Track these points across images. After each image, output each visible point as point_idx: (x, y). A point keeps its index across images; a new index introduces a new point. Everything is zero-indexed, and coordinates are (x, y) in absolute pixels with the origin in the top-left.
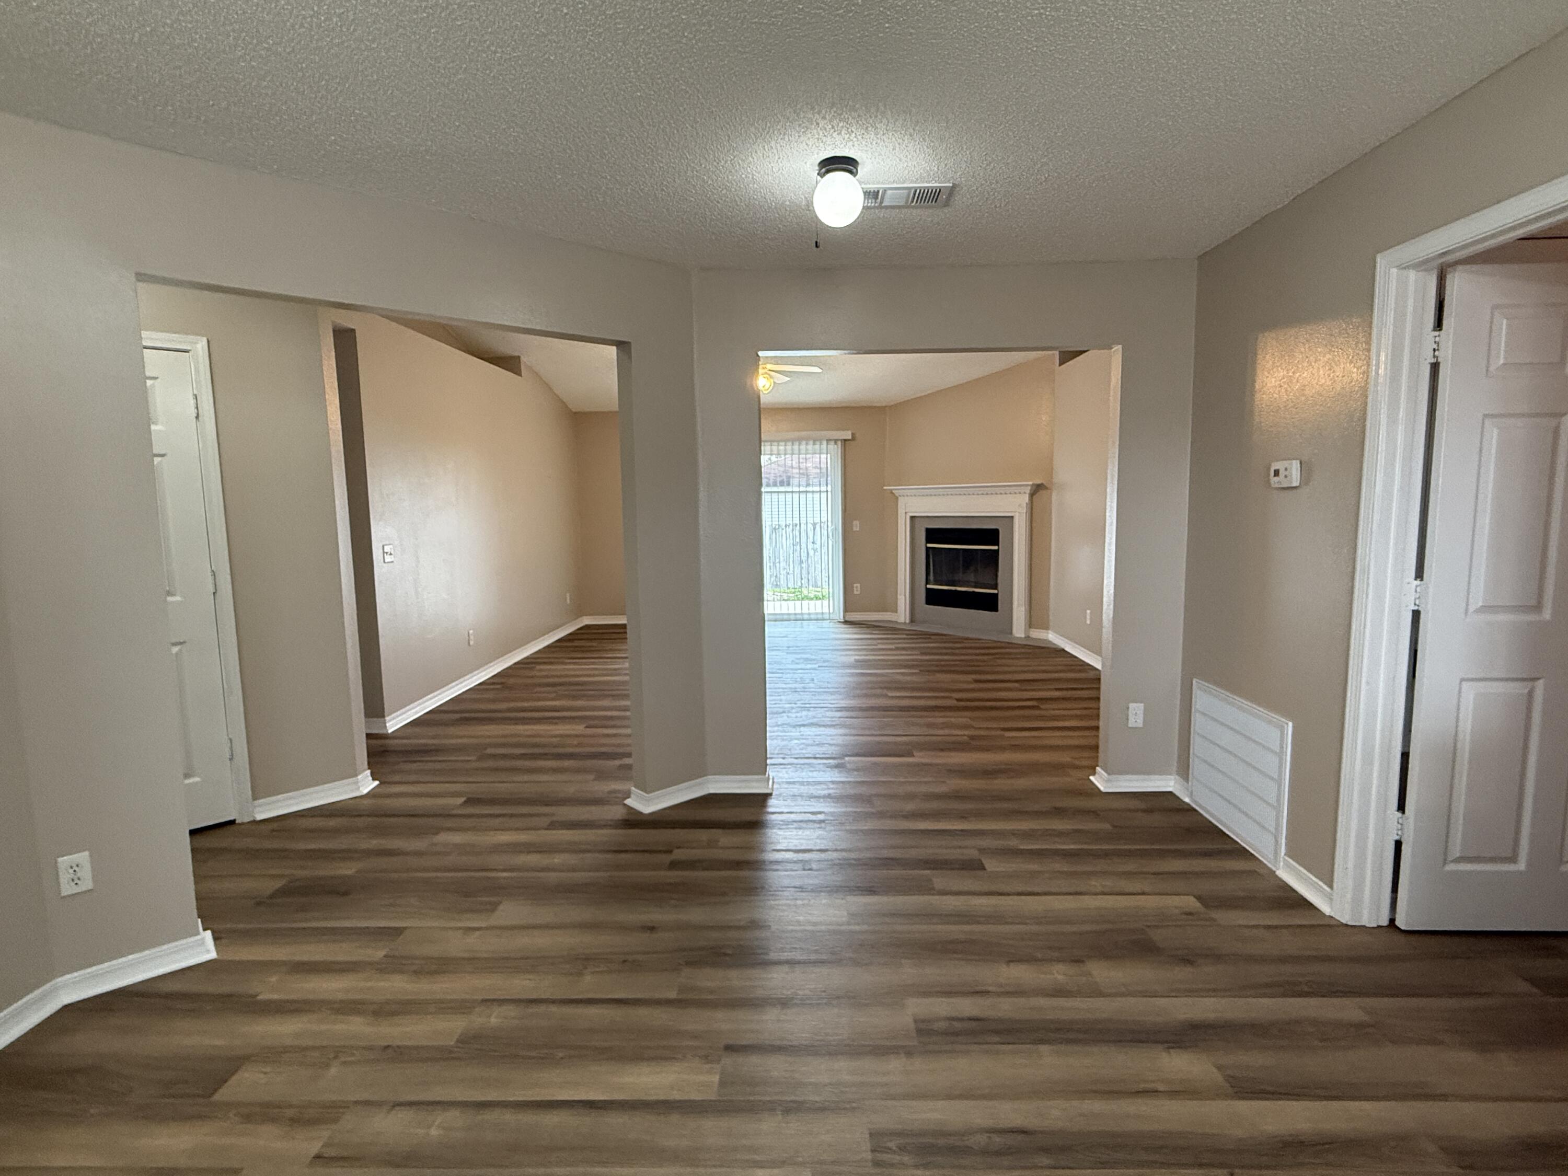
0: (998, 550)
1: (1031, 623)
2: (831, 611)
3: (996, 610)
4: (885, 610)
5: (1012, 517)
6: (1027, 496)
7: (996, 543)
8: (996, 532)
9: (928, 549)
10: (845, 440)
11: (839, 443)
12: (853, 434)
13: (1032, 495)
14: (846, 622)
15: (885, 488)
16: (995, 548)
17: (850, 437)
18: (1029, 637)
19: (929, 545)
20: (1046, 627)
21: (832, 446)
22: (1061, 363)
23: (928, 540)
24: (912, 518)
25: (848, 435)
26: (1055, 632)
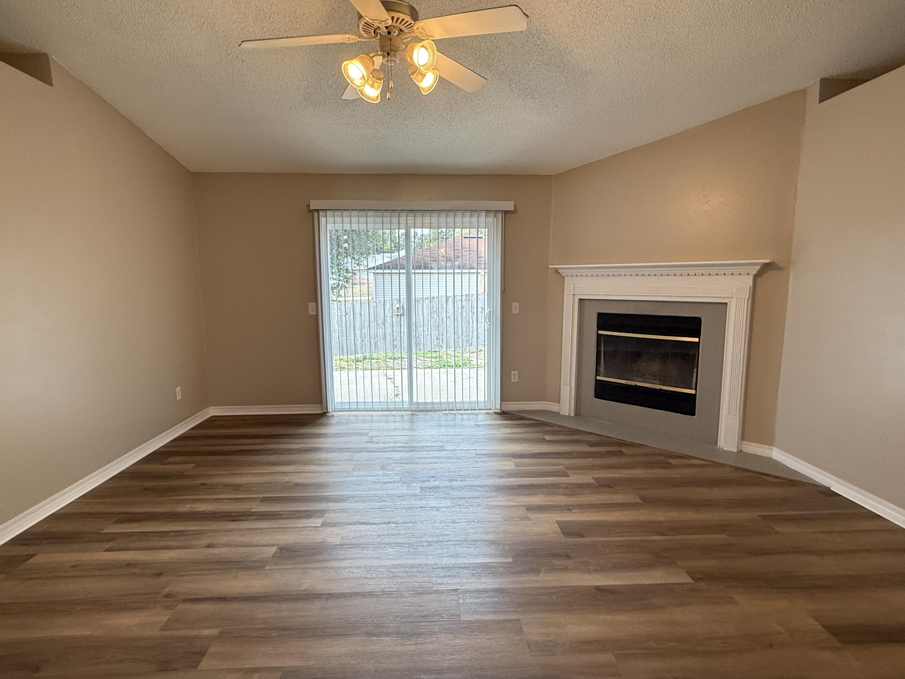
0: (699, 343)
1: (743, 437)
2: (486, 400)
3: (693, 414)
4: (544, 399)
5: (726, 304)
6: (751, 278)
7: (697, 334)
8: (697, 321)
9: (599, 336)
10: (506, 212)
11: (500, 215)
12: (515, 206)
13: (756, 277)
14: (504, 414)
15: (550, 267)
16: (696, 340)
17: (513, 209)
18: (741, 451)
19: (601, 332)
20: (769, 441)
21: (490, 219)
22: (822, 99)
23: (600, 327)
24: (581, 300)
25: (509, 206)
26: (781, 448)
